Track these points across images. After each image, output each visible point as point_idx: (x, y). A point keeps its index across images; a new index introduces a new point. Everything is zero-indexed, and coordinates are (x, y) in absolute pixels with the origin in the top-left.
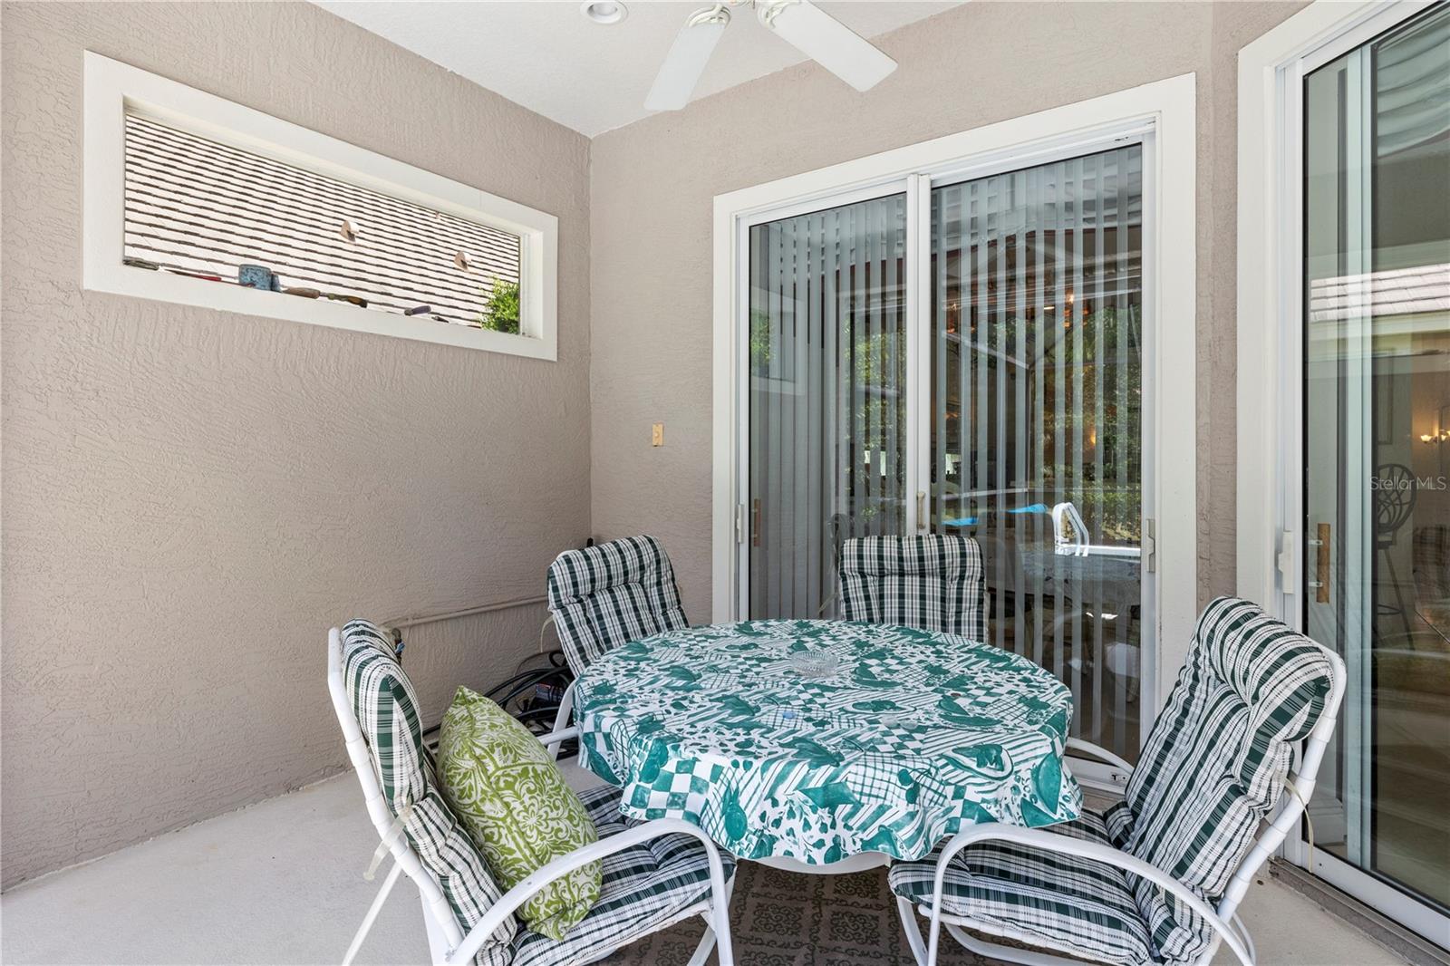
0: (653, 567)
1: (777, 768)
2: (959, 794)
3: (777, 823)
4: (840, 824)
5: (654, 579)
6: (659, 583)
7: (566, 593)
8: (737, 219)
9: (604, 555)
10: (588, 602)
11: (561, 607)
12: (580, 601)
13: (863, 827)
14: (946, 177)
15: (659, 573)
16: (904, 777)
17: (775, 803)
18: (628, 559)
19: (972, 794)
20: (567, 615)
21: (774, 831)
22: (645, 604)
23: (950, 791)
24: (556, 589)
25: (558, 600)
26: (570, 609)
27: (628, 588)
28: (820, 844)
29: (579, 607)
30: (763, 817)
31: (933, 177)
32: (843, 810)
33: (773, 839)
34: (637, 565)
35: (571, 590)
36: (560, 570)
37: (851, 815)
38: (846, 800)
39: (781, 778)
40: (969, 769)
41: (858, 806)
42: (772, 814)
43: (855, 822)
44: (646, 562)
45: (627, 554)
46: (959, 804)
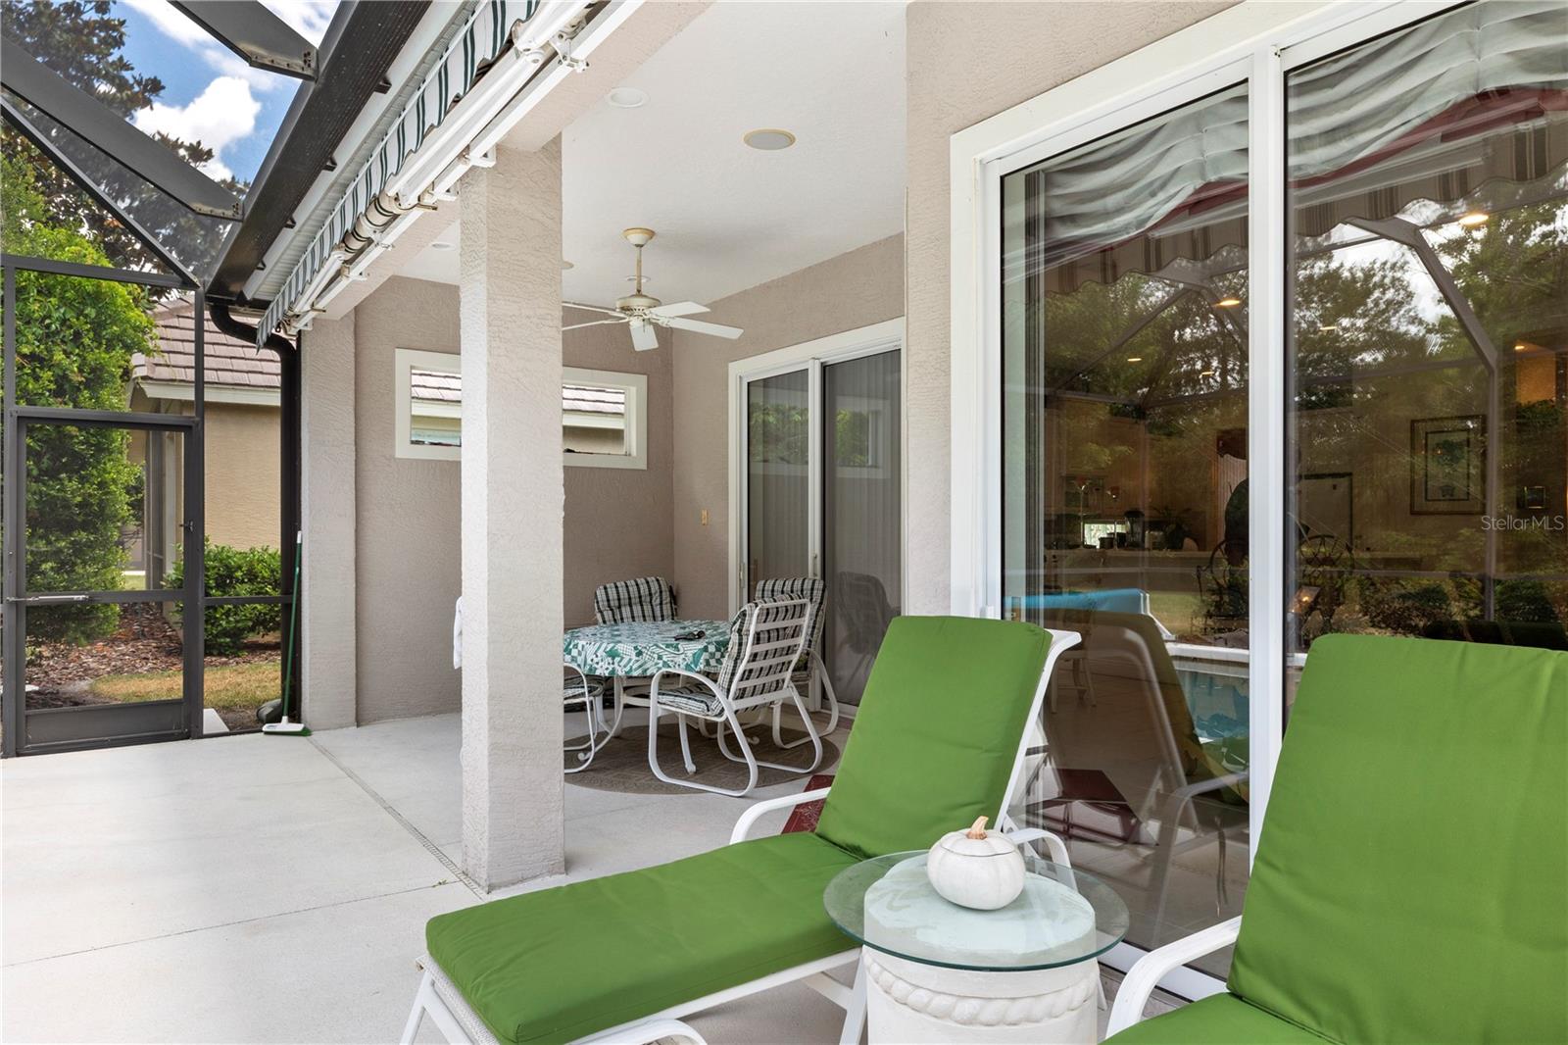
0: (658, 594)
1: (598, 645)
2: (660, 658)
3: (597, 663)
4: (616, 664)
5: (658, 601)
6: (661, 604)
7: (603, 604)
8: (740, 377)
9: (627, 586)
10: (617, 612)
11: (601, 612)
12: (612, 610)
13: (625, 666)
14: (831, 360)
15: (661, 598)
16: (636, 648)
17: (597, 656)
18: (642, 589)
19: (665, 659)
20: (603, 616)
21: (596, 666)
22: (651, 614)
23: (656, 656)
24: (598, 602)
25: (599, 608)
26: (605, 613)
27: (642, 605)
28: (607, 669)
29: (610, 612)
30: (592, 660)
31: (822, 361)
32: (617, 659)
33: (596, 669)
34: (647, 593)
35: (606, 603)
36: (601, 593)
37: (620, 661)
38: (619, 656)
39: (599, 648)
40: (662, 648)
41: (622, 658)
42: (596, 660)
43: (622, 664)
44: (653, 592)
45: (641, 586)
46: (661, 662)
